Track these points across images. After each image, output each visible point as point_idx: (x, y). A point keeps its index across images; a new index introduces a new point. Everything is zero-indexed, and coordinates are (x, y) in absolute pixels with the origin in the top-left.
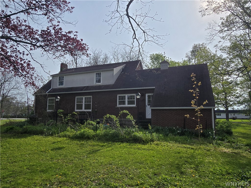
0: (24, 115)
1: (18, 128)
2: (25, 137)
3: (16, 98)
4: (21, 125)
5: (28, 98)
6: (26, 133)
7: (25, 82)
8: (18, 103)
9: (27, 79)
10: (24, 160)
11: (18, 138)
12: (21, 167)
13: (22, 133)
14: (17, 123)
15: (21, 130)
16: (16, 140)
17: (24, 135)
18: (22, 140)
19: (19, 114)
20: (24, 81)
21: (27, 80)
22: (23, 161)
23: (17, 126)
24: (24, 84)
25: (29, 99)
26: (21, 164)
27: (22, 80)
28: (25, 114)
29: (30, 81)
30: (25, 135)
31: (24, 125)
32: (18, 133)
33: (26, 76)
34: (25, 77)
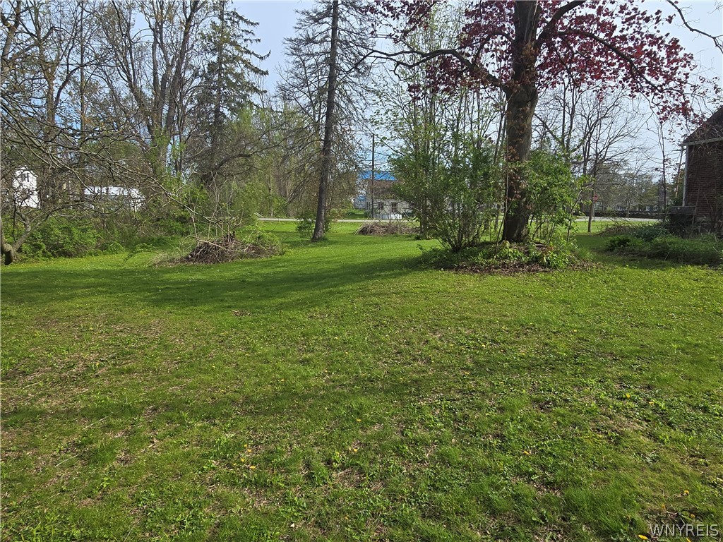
0: (647, 210)
1: (639, 241)
2: (663, 267)
3: (626, 162)
4: (648, 234)
5: (664, 157)
6: (662, 257)
7: (661, 108)
8: (633, 176)
9: (666, 96)
10: (668, 327)
11: (642, 266)
12: (662, 342)
13: (650, 256)
14: (635, 229)
15: (647, 248)
16: (638, 271)
17: (657, 261)
18: (655, 274)
19: (635, 207)
20: (657, 105)
21: (666, 102)
22: (666, 328)
23: (638, 237)
24: (658, 113)
25: (667, 159)
26: (661, 333)
27: (652, 105)
28: (651, 207)
29: (676, 103)
30: (661, 263)
31: (657, 235)
32: (641, 255)
33: (664, 87)
34: (662, 91)
